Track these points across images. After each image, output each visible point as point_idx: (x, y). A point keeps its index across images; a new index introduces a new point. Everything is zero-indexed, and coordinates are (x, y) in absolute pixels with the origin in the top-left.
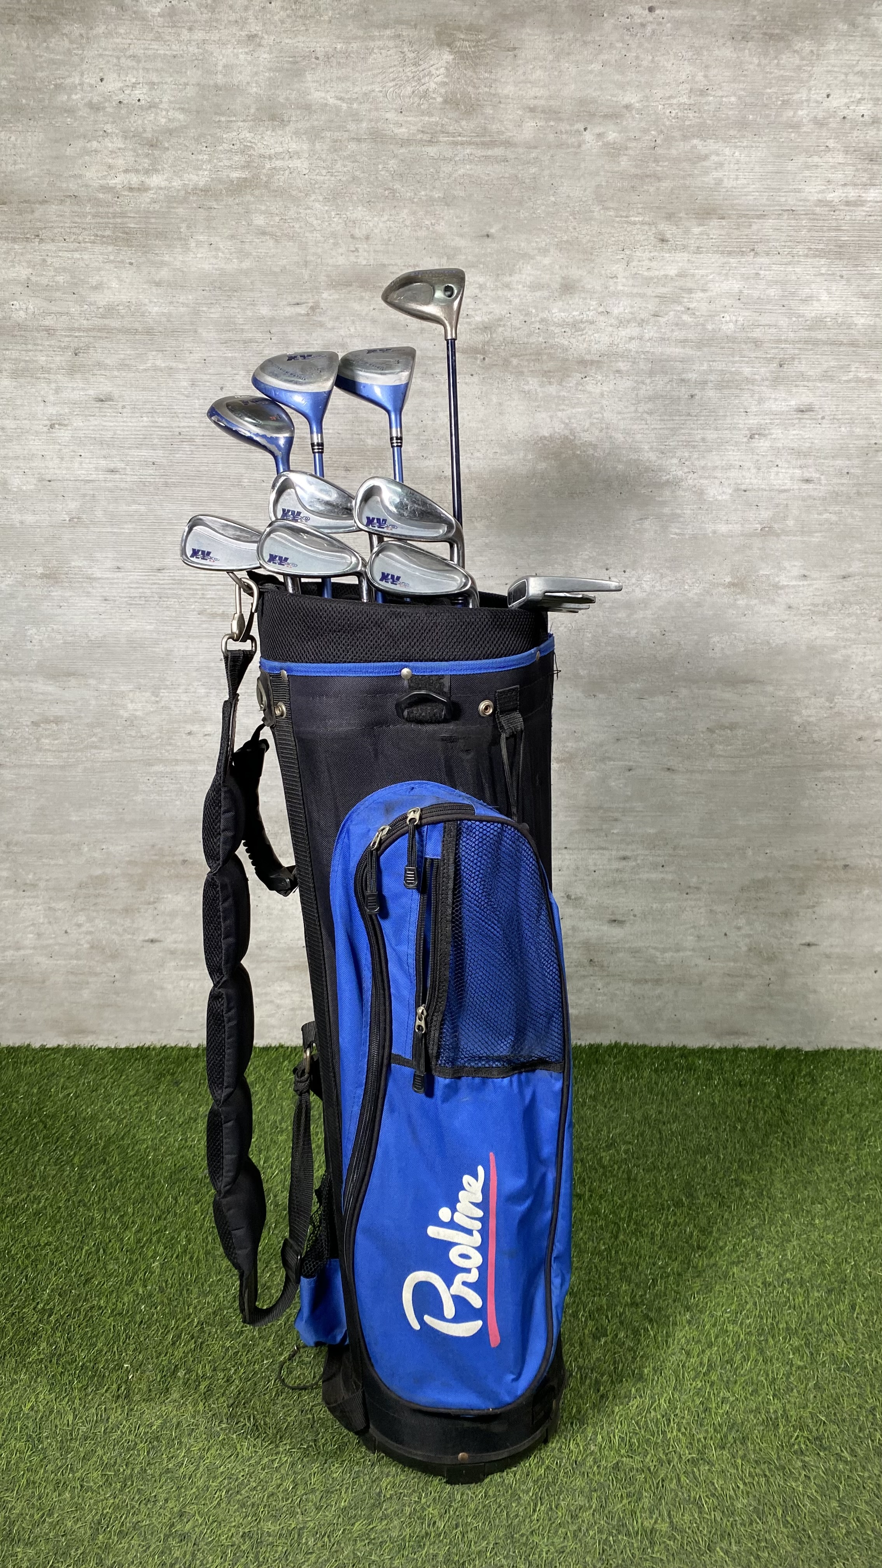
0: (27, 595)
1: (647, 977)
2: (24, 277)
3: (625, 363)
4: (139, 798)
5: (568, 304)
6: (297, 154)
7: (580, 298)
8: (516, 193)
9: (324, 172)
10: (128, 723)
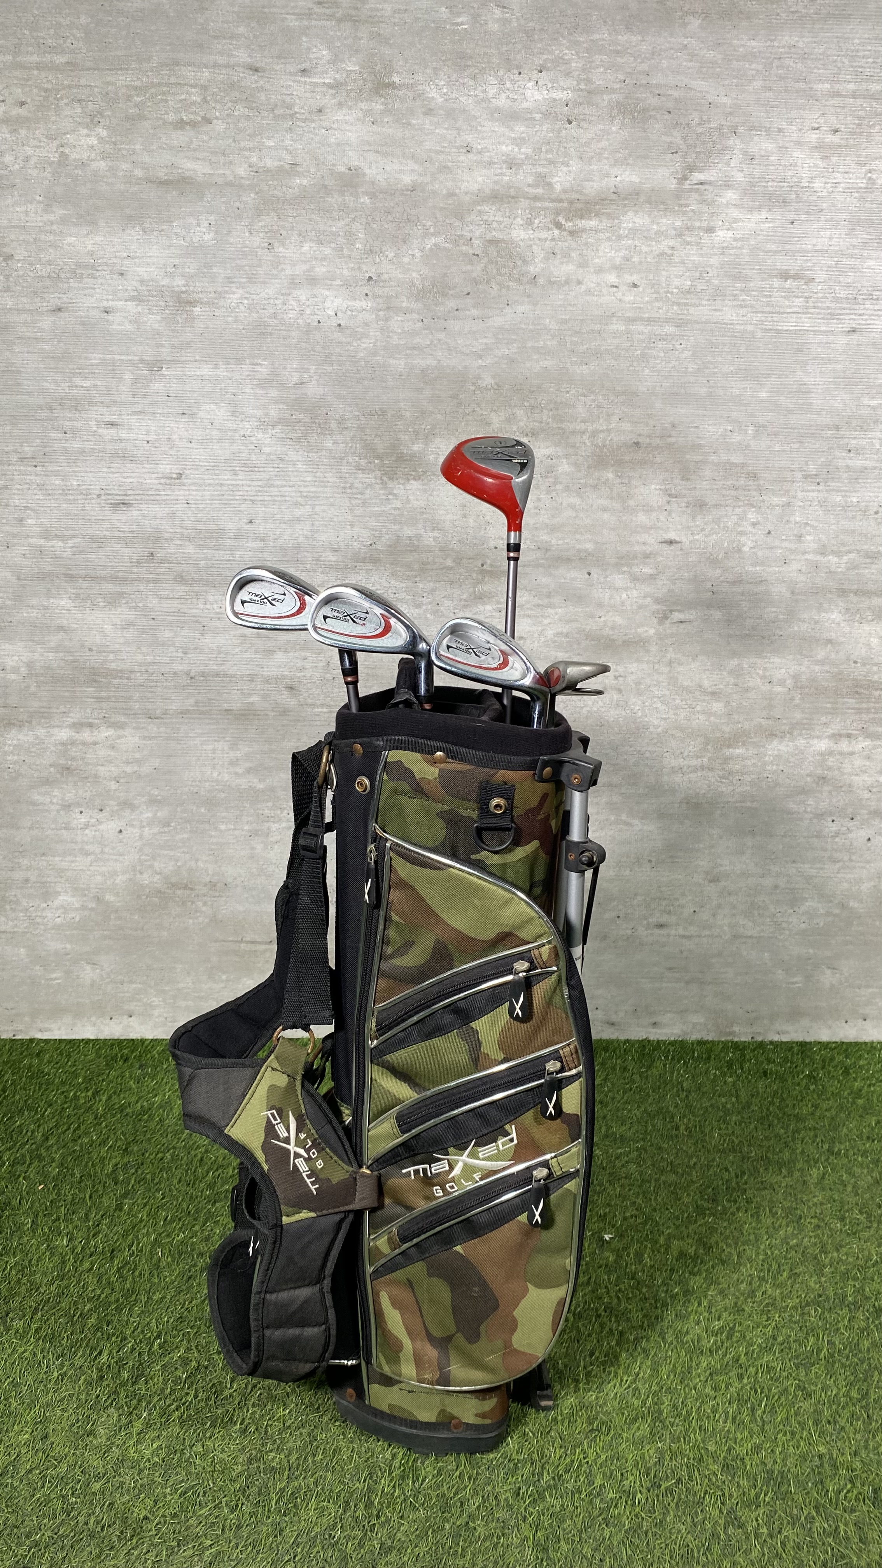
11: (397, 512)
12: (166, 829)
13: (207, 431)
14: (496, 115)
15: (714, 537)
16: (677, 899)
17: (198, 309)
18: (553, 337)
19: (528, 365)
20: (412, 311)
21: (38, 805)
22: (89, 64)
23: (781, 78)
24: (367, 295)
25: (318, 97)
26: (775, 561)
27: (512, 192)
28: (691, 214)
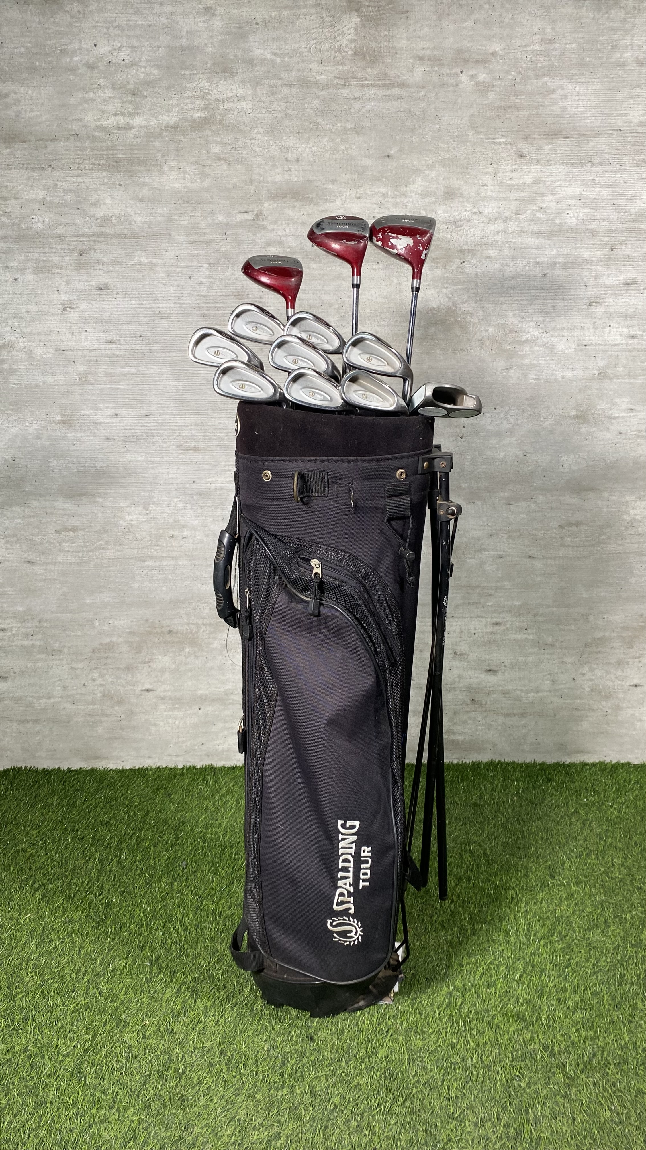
0: (49, 436)
1: (515, 712)
2: (41, 197)
3: (494, 251)
4: (136, 585)
5: (450, 206)
6: (244, 98)
7: (459, 202)
8: (409, 123)
9: (264, 111)
10: (127, 530)
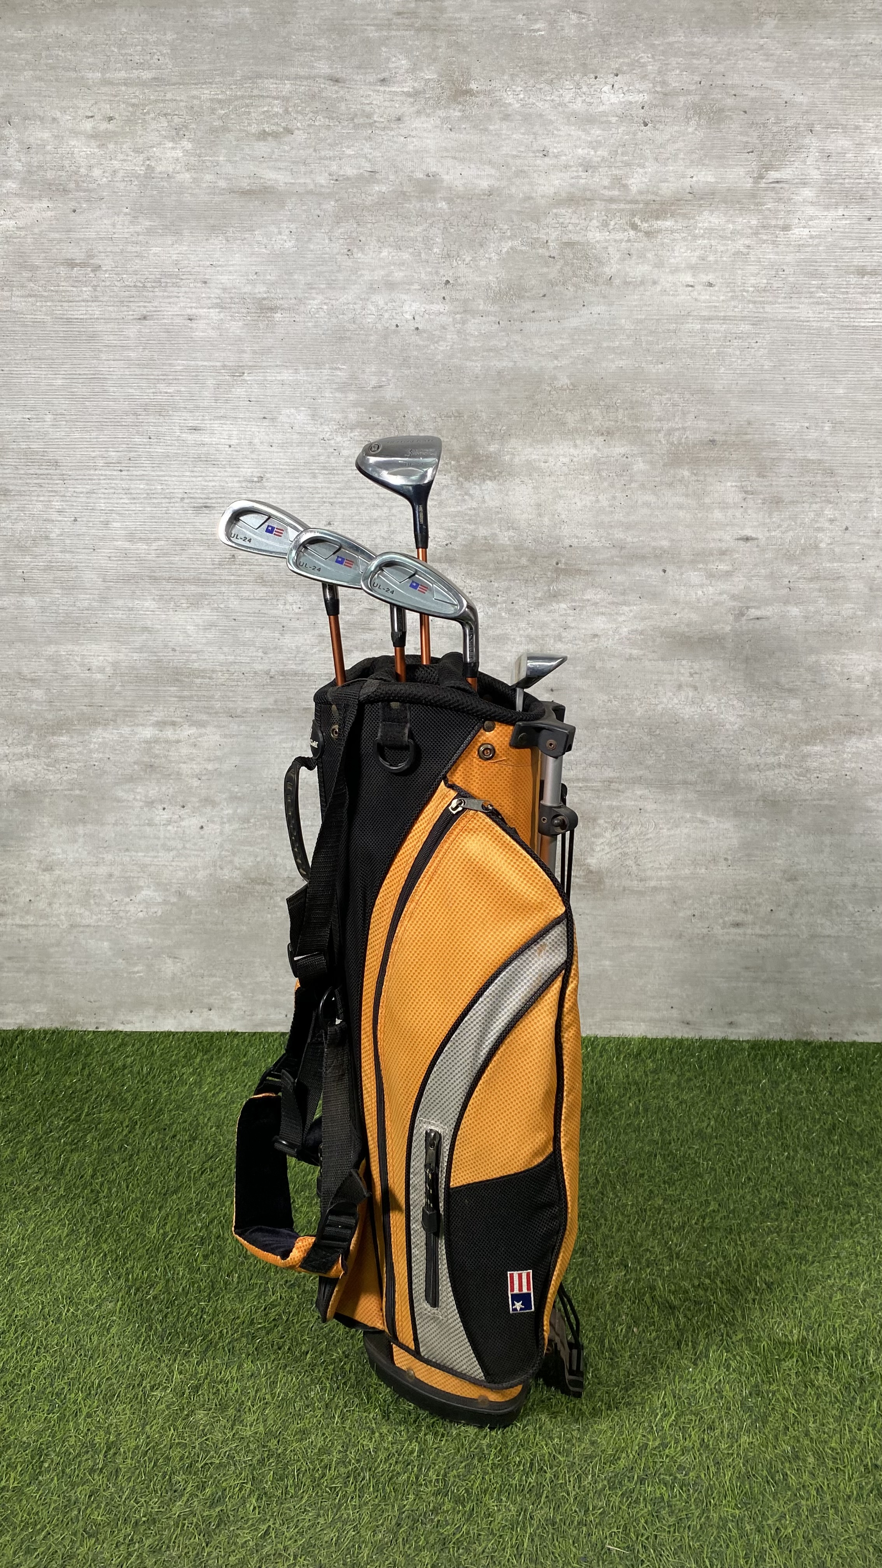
11: (473, 512)
12: (246, 826)
13: (288, 435)
14: (572, 119)
15: (791, 533)
16: (754, 898)
17: (279, 315)
18: (629, 337)
19: (604, 365)
20: (488, 314)
21: (123, 801)
22: (174, 79)
23: (859, 76)
24: (444, 298)
25: (397, 106)
26: (853, 557)
27: (588, 194)
28: (767, 212)
